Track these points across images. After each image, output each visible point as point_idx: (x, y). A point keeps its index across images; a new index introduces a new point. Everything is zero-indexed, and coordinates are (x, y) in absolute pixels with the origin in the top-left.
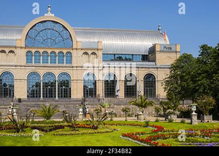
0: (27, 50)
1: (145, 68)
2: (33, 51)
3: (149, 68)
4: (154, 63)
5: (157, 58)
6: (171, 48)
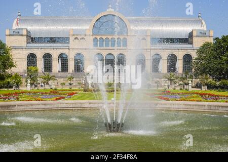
0: (94, 37)
1: (184, 49)
2: (98, 37)
3: (187, 50)
4: (191, 46)
5: (194, 42)
6: (206, 34)
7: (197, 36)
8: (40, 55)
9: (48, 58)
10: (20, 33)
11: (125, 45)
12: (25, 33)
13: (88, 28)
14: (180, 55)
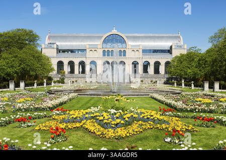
0: (103, 49)
1: (166, 58)
2: (106, 50)
4: (171, 55)
5: (173, 52)
6: (181, 47)
7: (175, 49)
8: (66, 62)
9: (71, 64)
10: (52, 47)
11: (125, 55)
12: (55, 46)
13: (99, 43)
14: (163, 62)
